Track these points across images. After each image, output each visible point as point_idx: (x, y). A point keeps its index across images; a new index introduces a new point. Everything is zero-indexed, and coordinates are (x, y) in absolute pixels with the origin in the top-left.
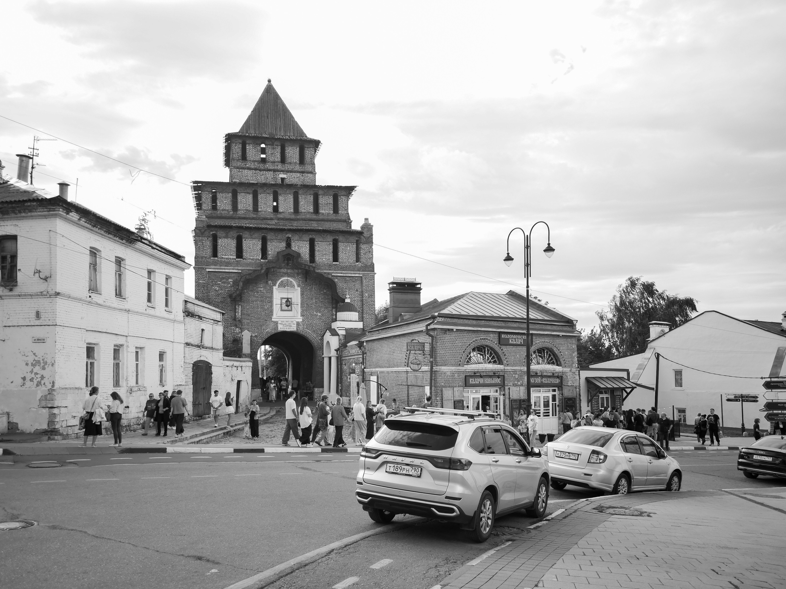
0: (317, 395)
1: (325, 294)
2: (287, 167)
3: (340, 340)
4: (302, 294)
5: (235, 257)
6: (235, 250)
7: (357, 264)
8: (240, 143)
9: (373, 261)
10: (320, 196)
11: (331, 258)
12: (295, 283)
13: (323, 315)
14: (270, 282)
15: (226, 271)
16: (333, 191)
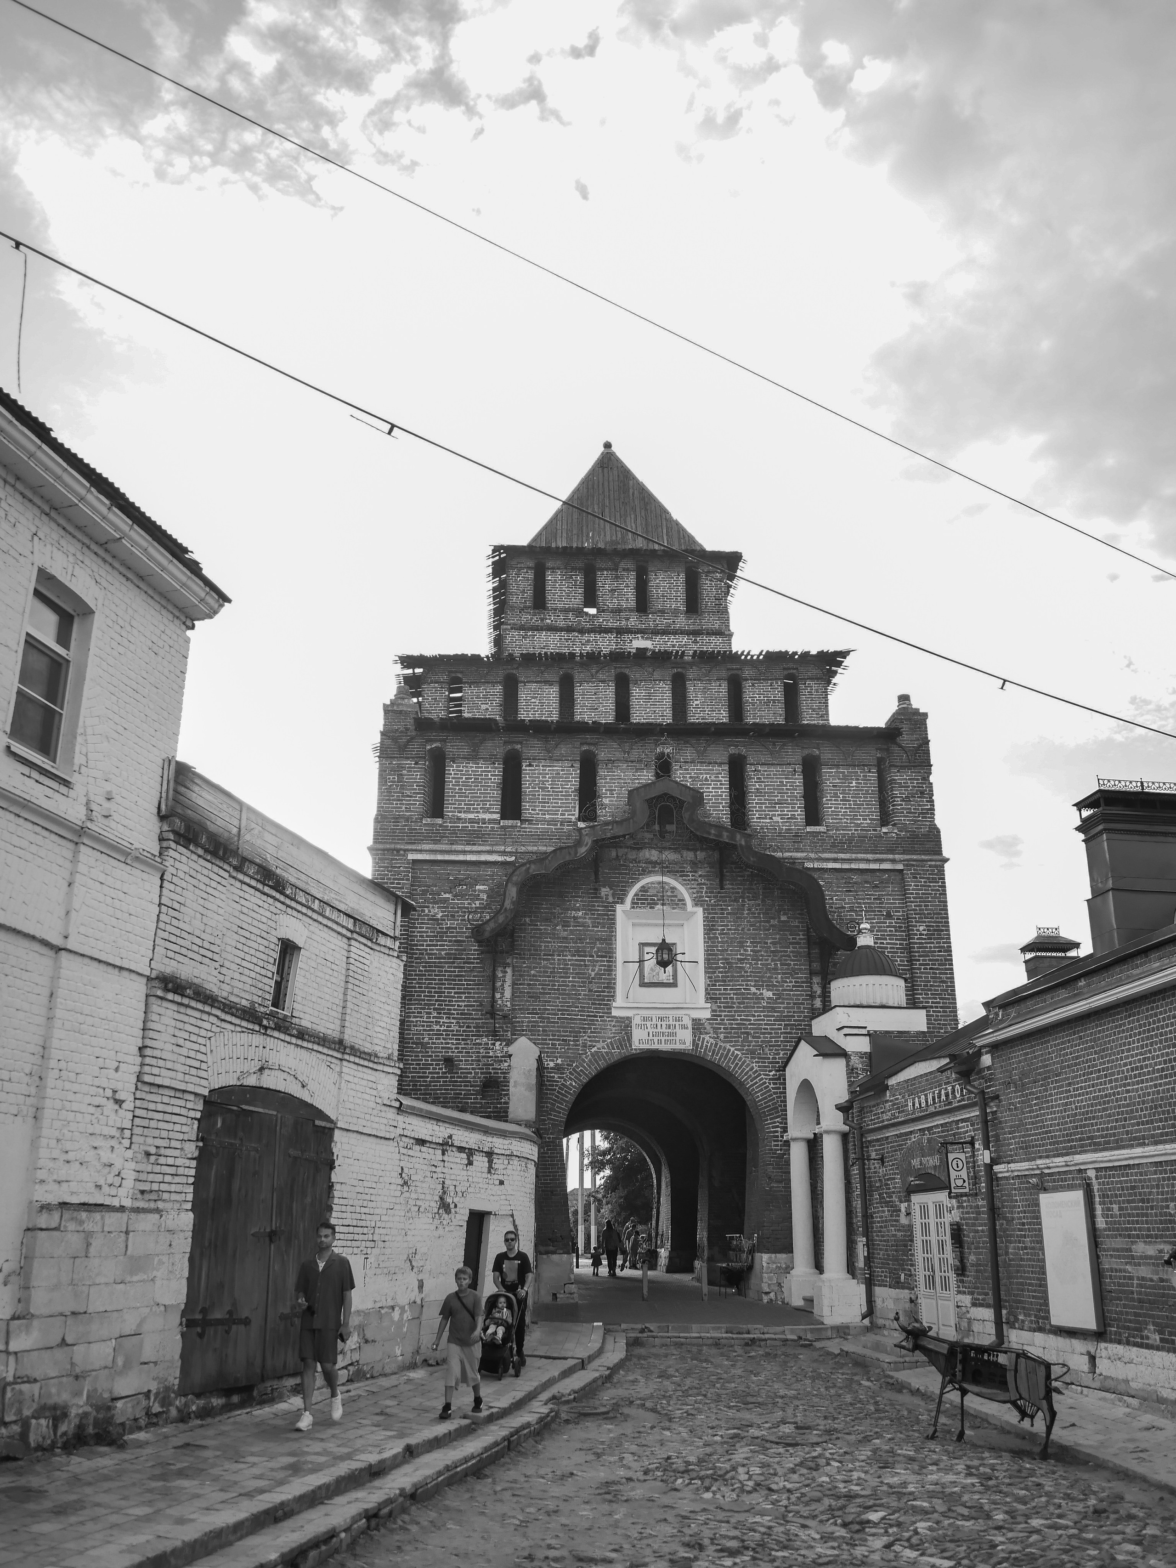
0: (770, 1279)
1: (783, 927)
2: (652, 620)
3: (851, 1071)
4: (709, 928)
5: (497, 816)
6: (497, 794)
7: (884, 830)
8: (528, 568)
9: (936, 822)
10: (747, 684)
11: (800, 814)
12: (684, 892)
13: (779, 996)
14: (605, 891)
15: (469, 858)
16: (784, 669)
